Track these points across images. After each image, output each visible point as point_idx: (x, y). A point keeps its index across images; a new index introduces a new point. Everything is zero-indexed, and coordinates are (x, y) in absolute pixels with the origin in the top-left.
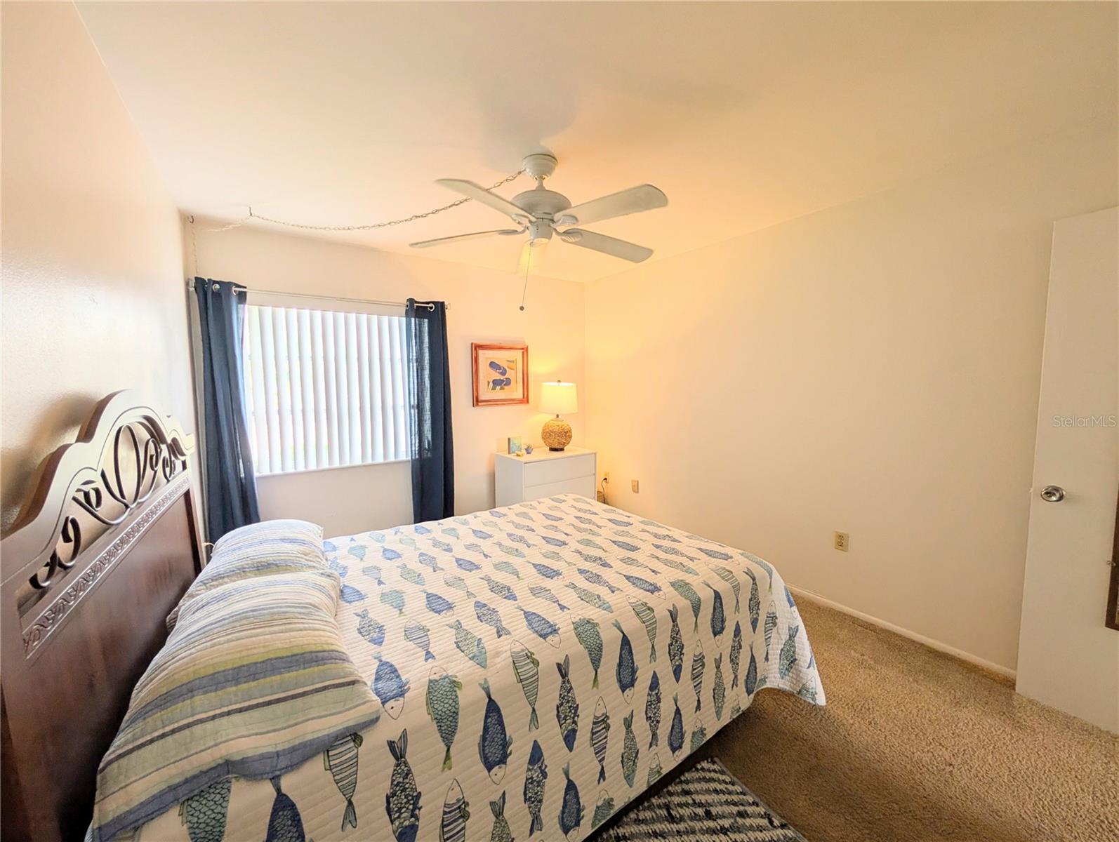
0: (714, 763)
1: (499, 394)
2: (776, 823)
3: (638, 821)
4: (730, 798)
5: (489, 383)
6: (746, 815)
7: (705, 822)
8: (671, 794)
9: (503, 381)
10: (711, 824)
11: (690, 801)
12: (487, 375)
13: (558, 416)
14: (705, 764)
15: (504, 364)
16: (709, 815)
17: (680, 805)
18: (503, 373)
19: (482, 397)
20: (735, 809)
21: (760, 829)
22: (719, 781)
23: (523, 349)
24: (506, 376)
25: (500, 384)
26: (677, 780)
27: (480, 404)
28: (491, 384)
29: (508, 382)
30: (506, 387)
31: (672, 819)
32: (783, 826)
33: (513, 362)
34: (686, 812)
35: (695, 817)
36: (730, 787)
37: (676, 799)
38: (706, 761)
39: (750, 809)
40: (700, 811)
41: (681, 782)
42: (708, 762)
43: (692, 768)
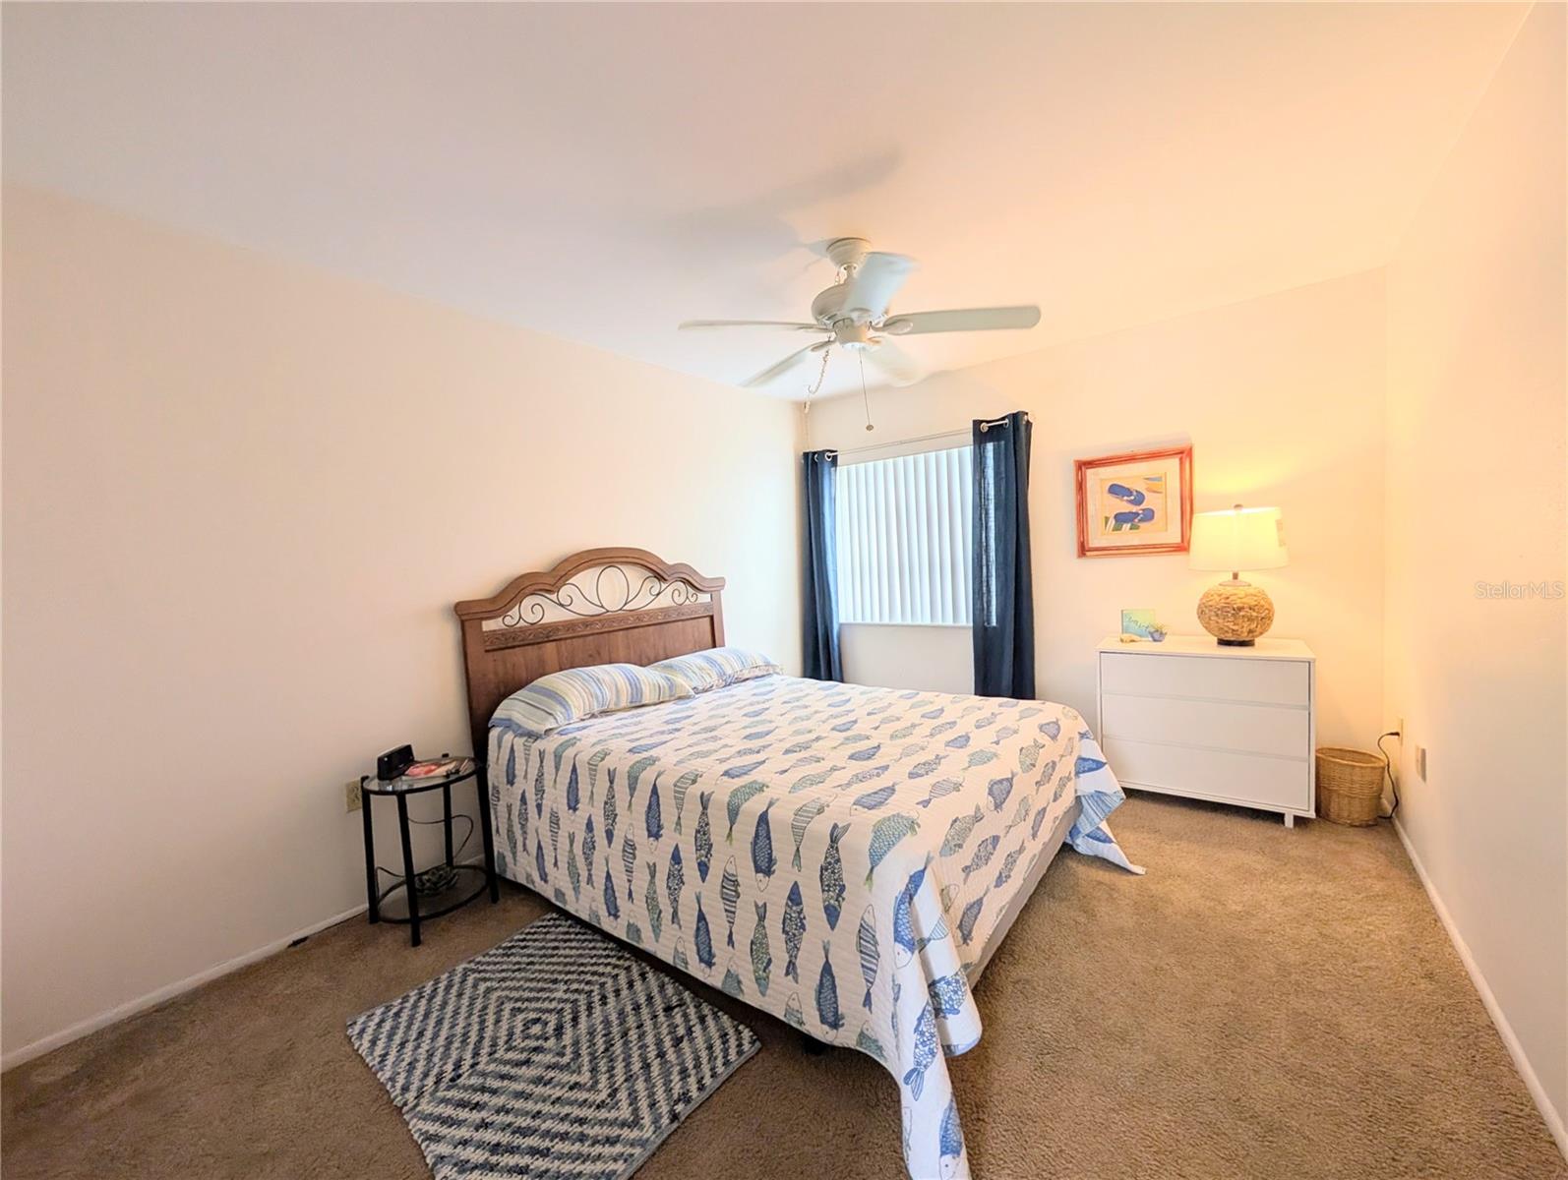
0: (753, 1043)
1: (1127, 536)
2: (679, 1108)
3: (662, 987)
4: (704, 1060)
5: (1107, 519)
6: (683, 1075)
7: (668, 1038)
8: (698, 1007)
9: (1137, 514)
10: (668, 1043)
11: (691, 1023)
12: (1101, 505)
13: (1235, 576)
14: (746, 1034)
15: (1139, 486)
16: (680, 1040)
17: (685, 1016)
18: (1139, 499)
19: (1093, 542)
20: (690, 1064)
21: (669, 1091)
22: (726, 1051)
23: (1182, 453)
24: (1143, 506)
25: (1132, 520)
26: (716, 1010)
27: (1088, 553)
28: (1112, 522)
29: (1149, 515)
30: (1142, 525)
31: (668, 1009)
32: (674, 1117)
33: (1159, 479)
34: (678, 1019)
35: (673, 1027)
36: (719, 1062)
37: (692, 1011)
38: (751, 1033)
39: (692, 1080)
40: (681, 1031)
41: (715, 1013)
42: (751, 1037)
43: (736, 1020)
